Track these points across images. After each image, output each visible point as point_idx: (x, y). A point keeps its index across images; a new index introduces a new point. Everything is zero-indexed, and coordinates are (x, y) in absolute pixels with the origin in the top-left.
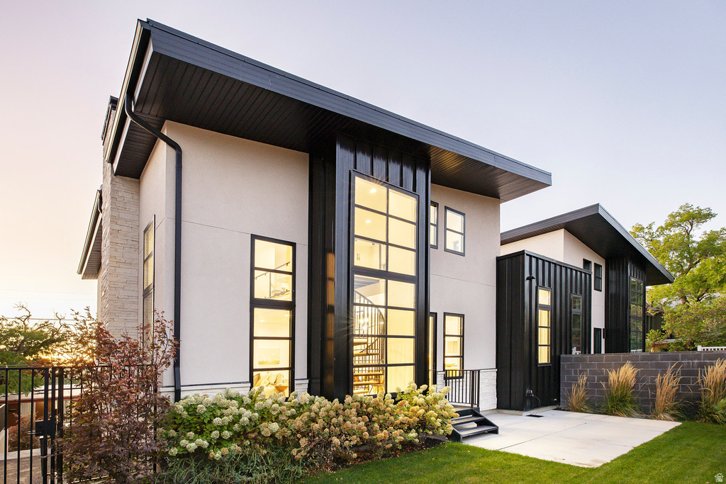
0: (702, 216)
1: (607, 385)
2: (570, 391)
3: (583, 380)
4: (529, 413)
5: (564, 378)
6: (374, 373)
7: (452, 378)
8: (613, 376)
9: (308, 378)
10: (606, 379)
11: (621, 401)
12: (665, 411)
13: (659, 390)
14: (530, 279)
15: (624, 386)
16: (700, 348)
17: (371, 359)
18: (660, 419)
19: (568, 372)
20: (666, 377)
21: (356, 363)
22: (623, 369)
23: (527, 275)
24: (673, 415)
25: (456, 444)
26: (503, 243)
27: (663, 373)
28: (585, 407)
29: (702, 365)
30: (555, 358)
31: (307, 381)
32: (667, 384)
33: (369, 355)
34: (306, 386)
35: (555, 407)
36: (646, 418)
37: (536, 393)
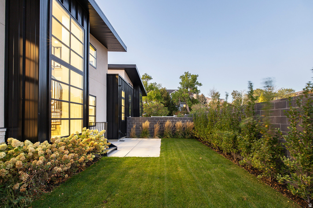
0: (150, 78)
1: (142, 128)
2: (131, 131)
3: (134, 126)
4: (119, 140)
5: (128, 126)
6: (55, 123)
7: (92, 126)
8: (143, 124)
9: (5, 127)
10: (141, 126)
11: (146, 133)
12: (157, 136)
13: (155, 129)
14: (120, 86)
15: (146, 128)
16: (152, 117)
17: (55, 115)
18: (156, 138)
19: (129, 124)
20: (157, 125)
21: (53, 117)
22: (146, 122)
23: (119, 84)
24: (159, 137)
25: (106, 157)
26: (109, 69)
27: (156, 124)
28: (135, 136)
29: (164, 121)
30: (126, 118)
31: (5, 130)
32: (157, 127)
33: (56, 112)
34: (4, 134)
35: (125, 137)
36: (152, 138)
37: (121, 131)
